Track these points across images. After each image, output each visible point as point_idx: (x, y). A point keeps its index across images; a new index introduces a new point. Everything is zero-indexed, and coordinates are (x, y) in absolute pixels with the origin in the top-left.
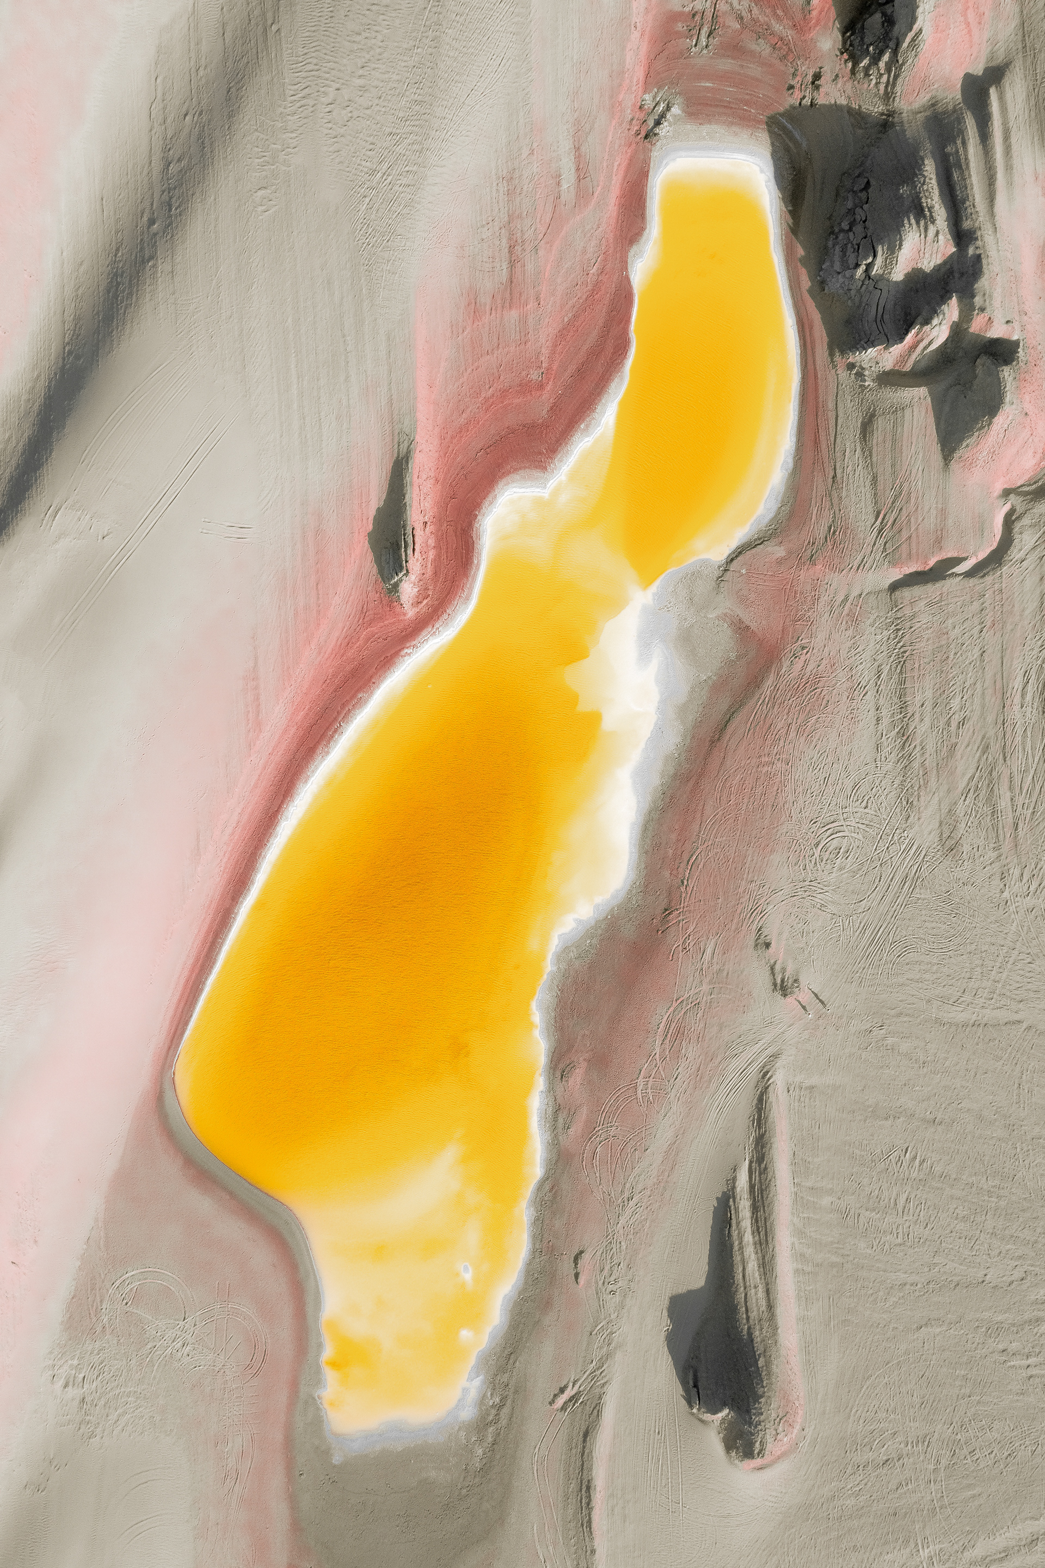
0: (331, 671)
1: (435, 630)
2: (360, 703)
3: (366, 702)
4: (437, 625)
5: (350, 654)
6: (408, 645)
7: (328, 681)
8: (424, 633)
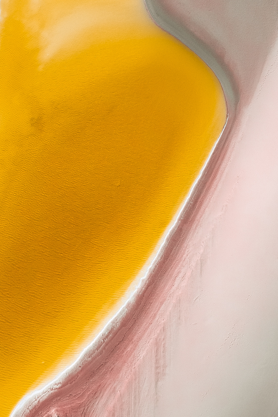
6: (56, 390)
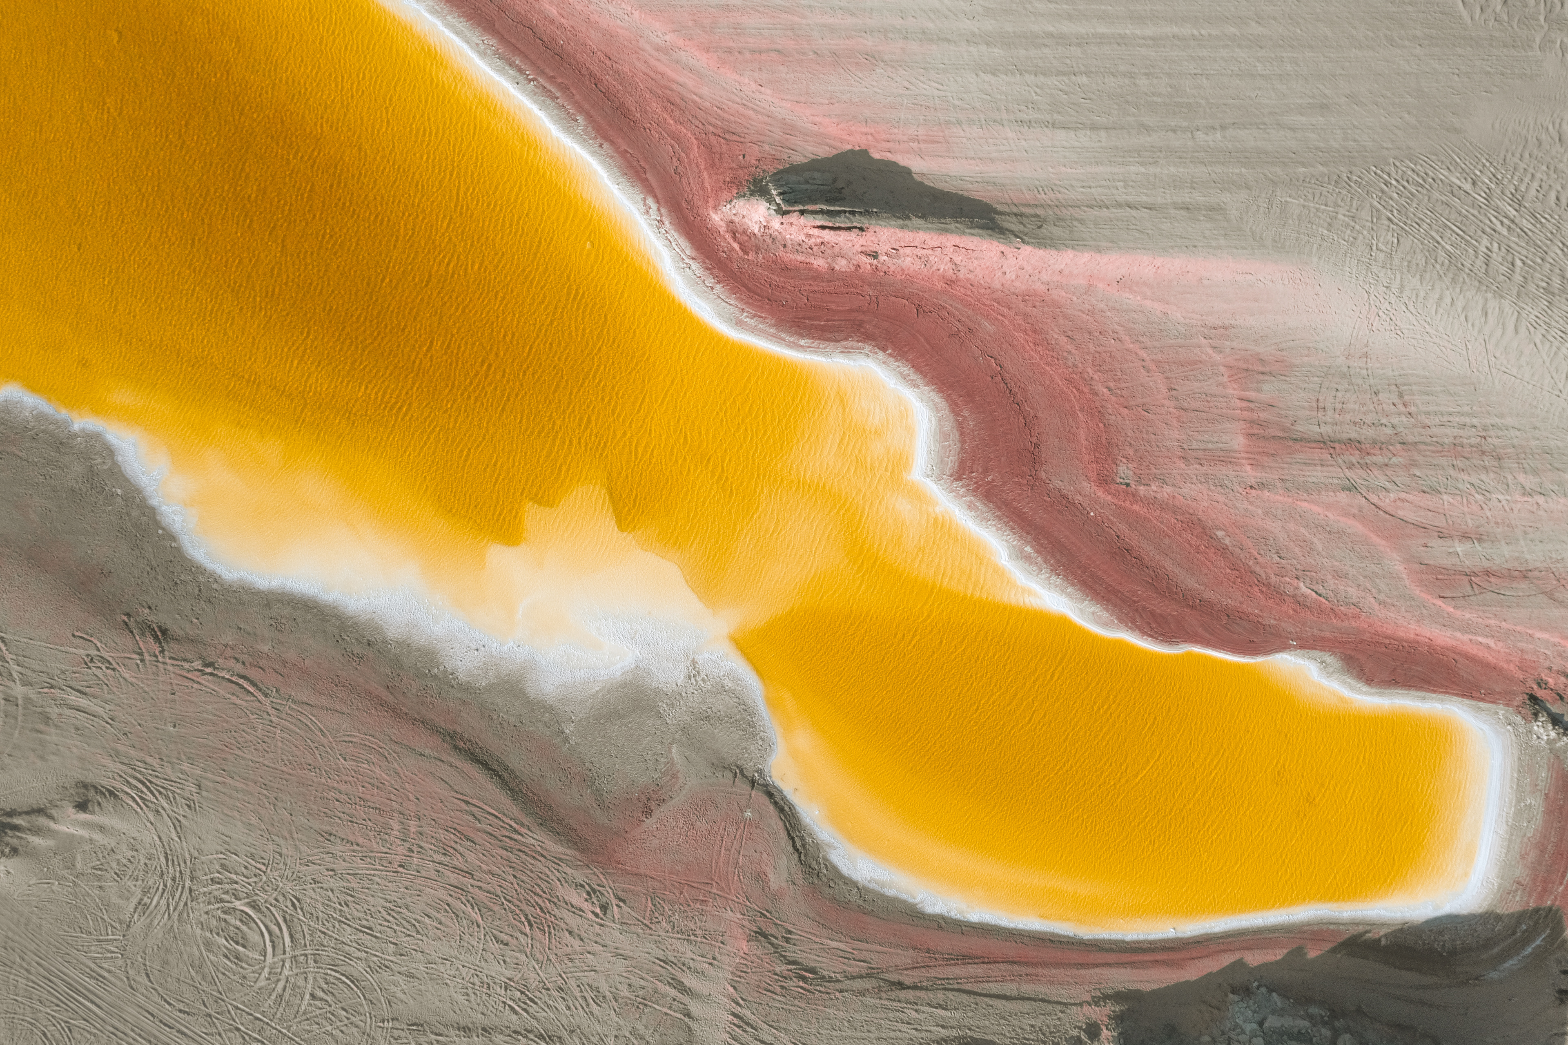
0: (626, 69)
1: (687, 261)
2: (568, 122)
3: (569, 130)
4: (694, 265)
5: (655, 106)
6: (663, 211)
7: (608, 62)
8: (683, 242)
